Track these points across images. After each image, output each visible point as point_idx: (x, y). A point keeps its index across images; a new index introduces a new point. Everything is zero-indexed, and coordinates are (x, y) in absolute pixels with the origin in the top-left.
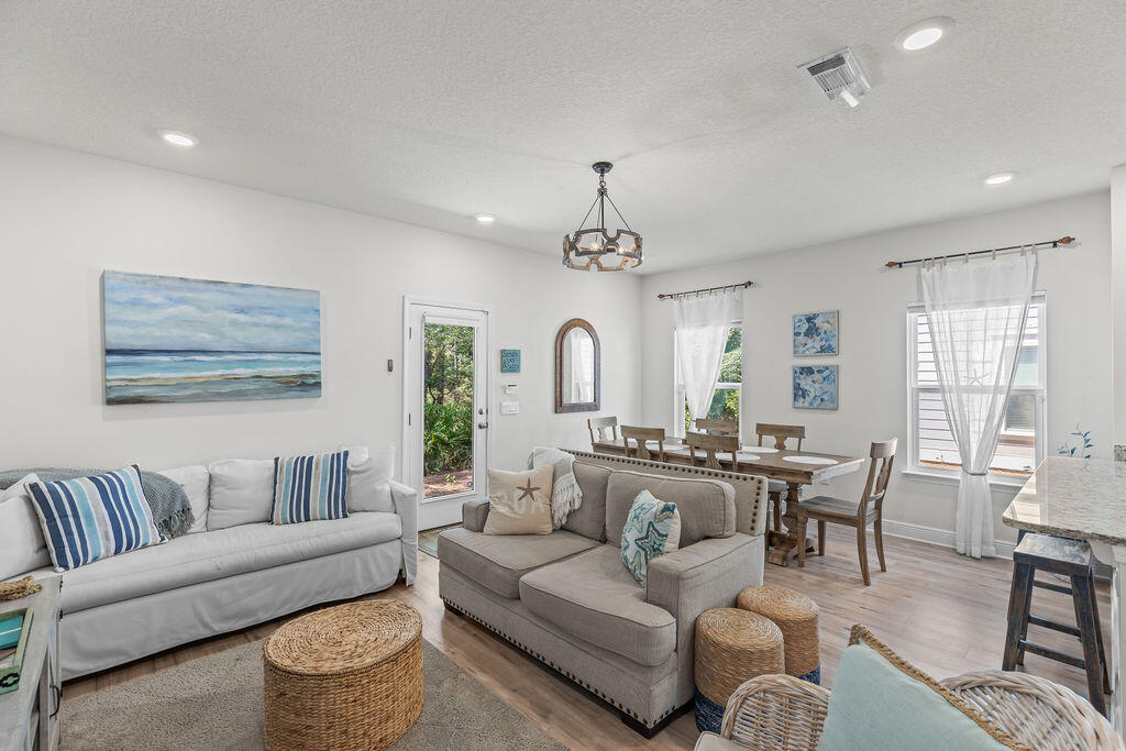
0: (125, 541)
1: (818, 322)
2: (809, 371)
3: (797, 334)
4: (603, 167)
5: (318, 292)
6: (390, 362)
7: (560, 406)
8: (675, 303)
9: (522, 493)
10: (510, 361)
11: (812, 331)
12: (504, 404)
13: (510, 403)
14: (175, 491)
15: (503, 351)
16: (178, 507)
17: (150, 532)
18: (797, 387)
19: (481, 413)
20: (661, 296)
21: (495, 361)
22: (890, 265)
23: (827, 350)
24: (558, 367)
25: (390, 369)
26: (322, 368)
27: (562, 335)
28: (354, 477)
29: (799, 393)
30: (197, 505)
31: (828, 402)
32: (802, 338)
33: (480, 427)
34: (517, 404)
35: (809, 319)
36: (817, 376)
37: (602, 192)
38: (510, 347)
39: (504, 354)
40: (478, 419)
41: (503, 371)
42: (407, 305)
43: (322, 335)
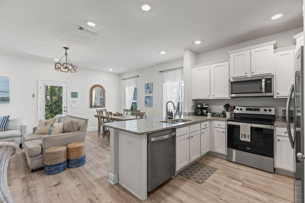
1: (149, 85)
2: (147, 97)
3: (146, 88)
4: (66, 48)
5: (8, 77)
7: (91, 106)
8: (125, 81)
9: (44, 124)
10: (74, 95)
11: (148, 88)
12: (72, 105)
13: (75, 105)
18: (146, 101)
19: (65, 107)
20: (123, 79)
21: (69, 95)
22: (160, 72)
23: (150, 92)
24: (91, 97)
25: (33, 96)
26: (10, 96)
27: (92, 89)
28: (10, 122)
29: (146, 103)
31: (151, 105)
32: (146, 89)
33: (64, 111)
34: (77, 105)
35: (148, 85)
36: (149, 98)
37: (66, 54)
38: (74, 91)
39: (72, 93)
40: (63, 109)
41: (72, 97)
42: (39, 80)
43: (10, 88)
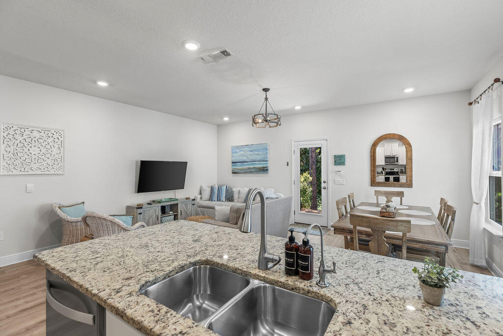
0: (219, 199)
4: (266, 90)
5: (267, 144)
6: (288, 162)
10: (339, 160)
12: (336, 179)
13: (340, 179)
14: (232, 192)
15: (335, 156)
16: (231, 195)
17: (223, 198)
19: (325, 182)
20: (470, 103)
21: (331, 161)
24: (372, 162)
25: (288, 165)
27: (374, 145)
30: (236, 196)
33: (324, 188)
34: (345, 180)
37: (266, 99)
38: (339, 153)
39: (335, 157)
40: (323, 185)
41: (335, 165)
42: (293, 142)
43: (268, 156)
